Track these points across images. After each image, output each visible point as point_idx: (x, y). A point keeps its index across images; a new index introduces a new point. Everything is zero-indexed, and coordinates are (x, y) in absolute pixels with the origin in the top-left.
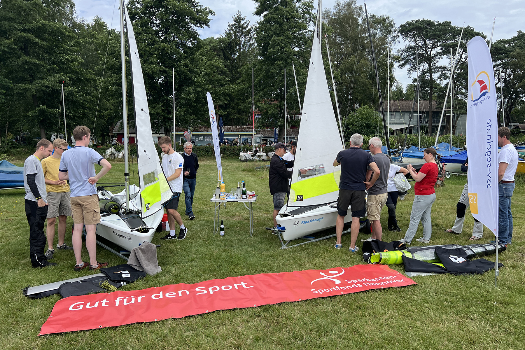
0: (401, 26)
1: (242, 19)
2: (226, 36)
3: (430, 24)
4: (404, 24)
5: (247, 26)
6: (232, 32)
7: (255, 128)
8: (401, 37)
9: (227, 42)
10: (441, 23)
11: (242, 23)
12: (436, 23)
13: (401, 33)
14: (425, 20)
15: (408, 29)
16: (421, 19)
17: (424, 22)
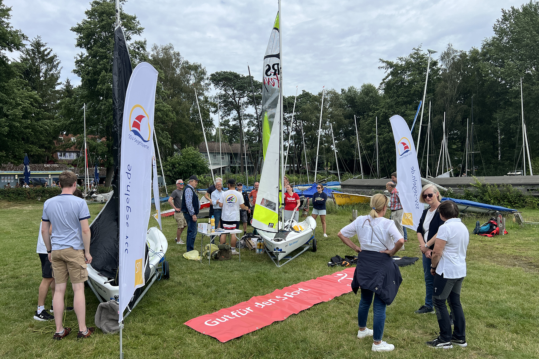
0: (212, 75)
1: (43, 46)
3: (236, 76)
4: (215, 73)
5: (49, 54)
8: (212, 85)
10: (245, 77)
12: (241, 76)
13: (213, 82)
15: (219, 78)
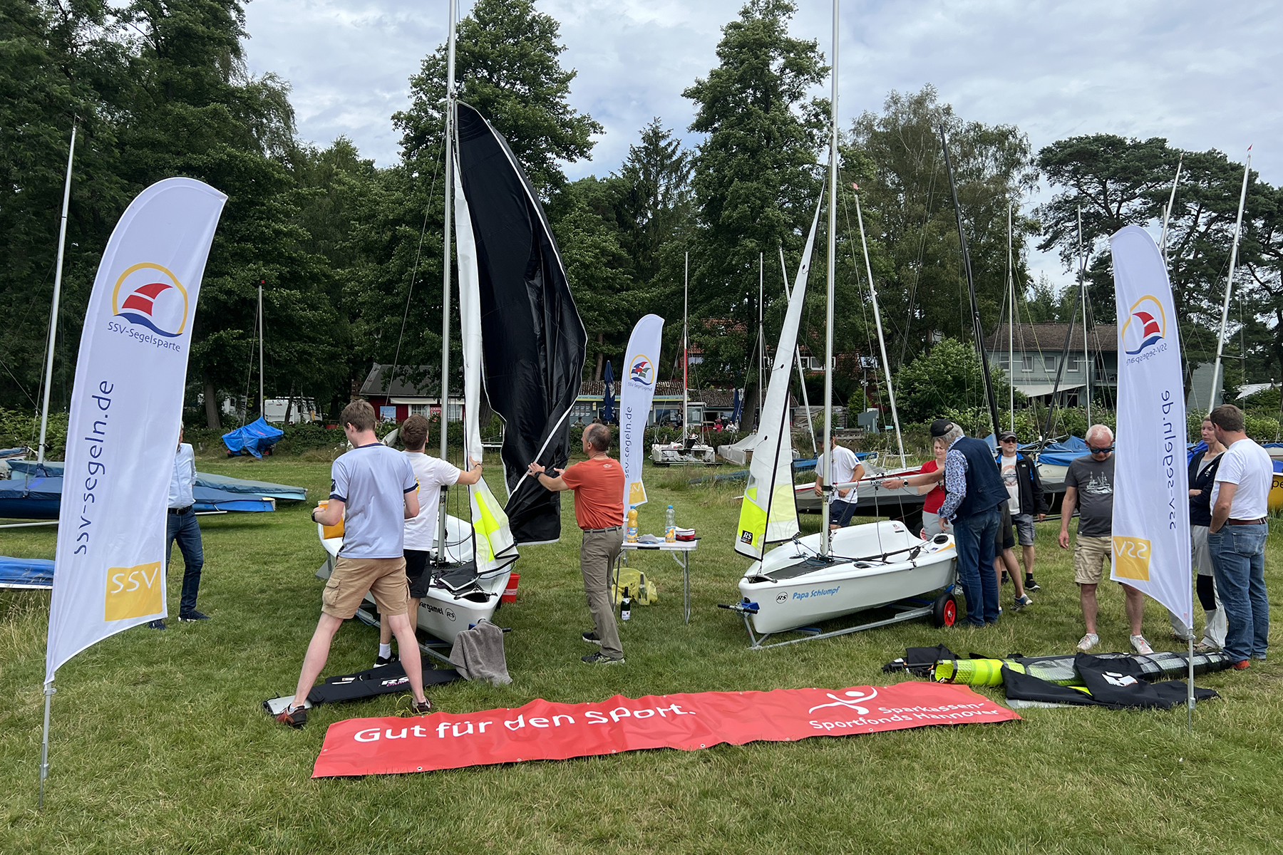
0: (1042, 152)
1: (663, 137)
2: (624, 174)
4: (1051, 145)
5: (673, 152)
6: (638, 166)
7: (688, 386)
8: (1043, 177)
9: (625, 189)
10: (1143, 142)
11: (663, 144)
12: (1128, 142)
13: (1043, 168)
14: (1101, 136)
15: (1059, 156)
16: (1092, 134)
17: (1098, 139)
